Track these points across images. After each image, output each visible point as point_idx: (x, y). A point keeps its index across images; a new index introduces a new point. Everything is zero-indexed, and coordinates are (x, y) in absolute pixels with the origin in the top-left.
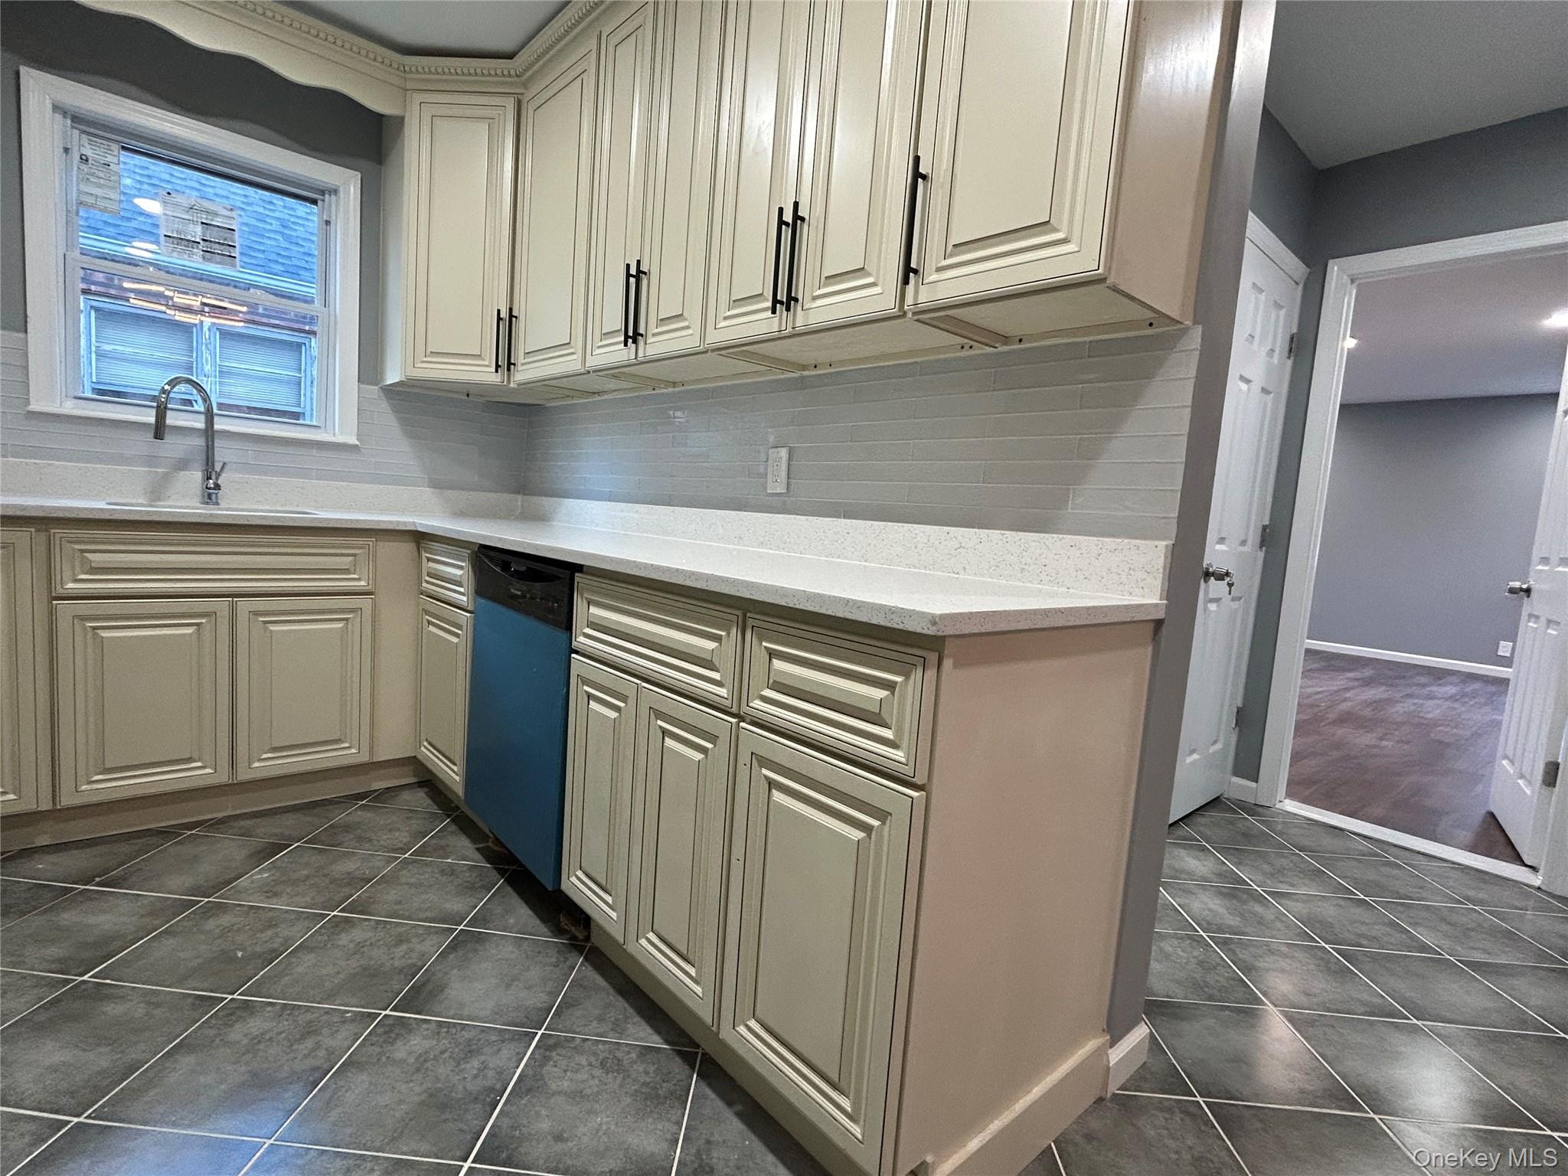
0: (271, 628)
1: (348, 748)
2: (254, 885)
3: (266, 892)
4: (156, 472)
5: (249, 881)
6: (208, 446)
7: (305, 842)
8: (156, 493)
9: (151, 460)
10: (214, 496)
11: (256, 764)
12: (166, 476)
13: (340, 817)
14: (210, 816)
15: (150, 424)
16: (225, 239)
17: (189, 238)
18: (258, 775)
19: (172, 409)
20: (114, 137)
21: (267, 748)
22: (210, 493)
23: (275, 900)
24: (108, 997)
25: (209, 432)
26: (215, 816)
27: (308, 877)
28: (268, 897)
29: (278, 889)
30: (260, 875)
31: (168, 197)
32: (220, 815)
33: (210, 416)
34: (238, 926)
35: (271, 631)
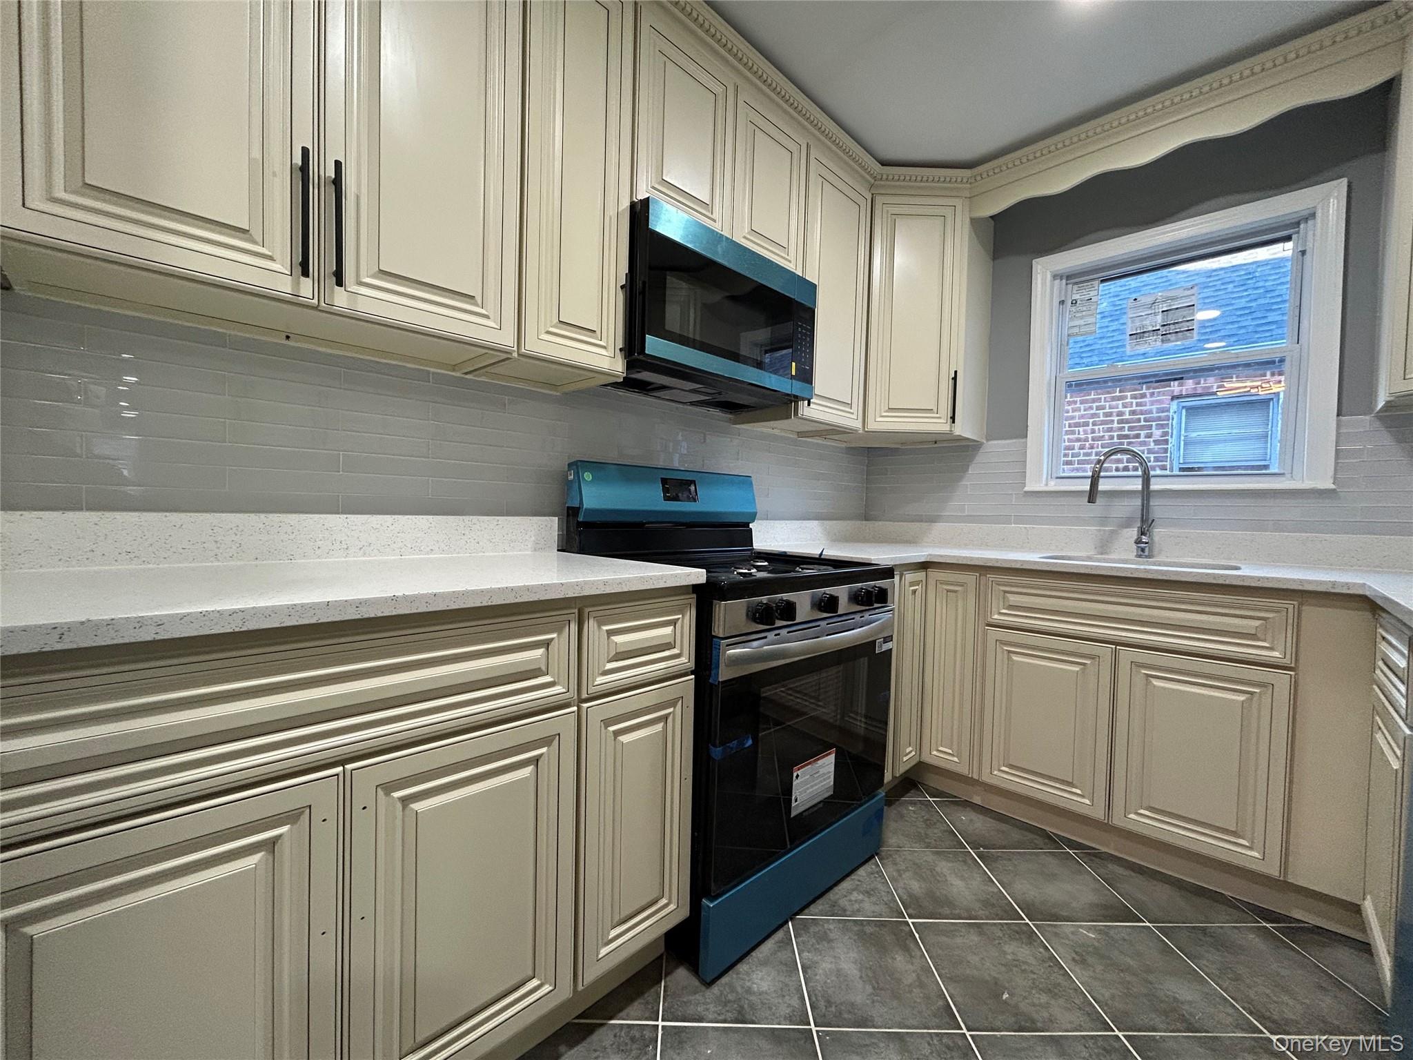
0: (1155, 683)
1: (1247, 847)
2: (1071, 937)
3: (1076, 953)
4: (1104, 530)
5: (1072, 929)
6: (1143, 506)
7: (1157, 928)
8: (1104, 546)
9: (1103, 520)
10: (1147, 550)
11: (1132, 816)
12: (1112, 532)
13: (1222, 923)
14: (1093, 845)
15: (1085, 491)
16: (1184, 317)
17: (1150, 329)
18: (1130, 827)
19: (1102, 477)
20: (1092, 277)
21: (1144, 805)
22: (1144, 548)
23: (1077, 969)
24: (906, 949)
25: (1146, 493)
26: (1097, 847)
27: (1127, 969)
28: (1074, 959)
29: (1090, 960)
30: (1087, 932)
31: (1137, 303)
32: (1104, 849)
33: (1146, 479)
34: (1027, 967)
35: (1155, 686)
